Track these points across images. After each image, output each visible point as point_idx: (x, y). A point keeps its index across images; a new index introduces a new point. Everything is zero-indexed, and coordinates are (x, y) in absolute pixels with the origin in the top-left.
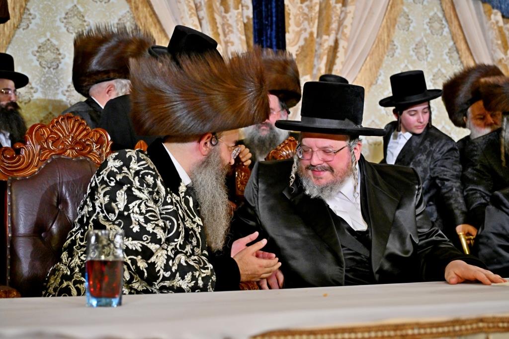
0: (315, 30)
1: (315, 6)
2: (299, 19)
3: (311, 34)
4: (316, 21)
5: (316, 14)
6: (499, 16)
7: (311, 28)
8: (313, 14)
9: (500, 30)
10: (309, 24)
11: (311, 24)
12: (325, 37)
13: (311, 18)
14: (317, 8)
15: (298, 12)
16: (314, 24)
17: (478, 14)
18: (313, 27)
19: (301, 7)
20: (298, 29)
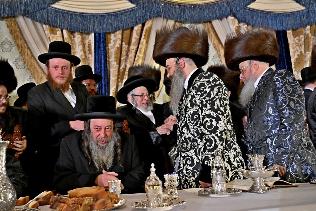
0: (303, 50)
1: (302, 39)
2: (294, 45)
3: (301, 52)
4: (303, 46)
5: (302, 42)
7: (300, 49)
8: (301, 43)
10: (299, 48)
11: (301, 48)
12: (307, 53)
13: (300, 45)
14: (303, 40)
15: (293, 42)
16: (302, 47)
18: (302, 48)
19: (294, 40)
20: (294, 50)
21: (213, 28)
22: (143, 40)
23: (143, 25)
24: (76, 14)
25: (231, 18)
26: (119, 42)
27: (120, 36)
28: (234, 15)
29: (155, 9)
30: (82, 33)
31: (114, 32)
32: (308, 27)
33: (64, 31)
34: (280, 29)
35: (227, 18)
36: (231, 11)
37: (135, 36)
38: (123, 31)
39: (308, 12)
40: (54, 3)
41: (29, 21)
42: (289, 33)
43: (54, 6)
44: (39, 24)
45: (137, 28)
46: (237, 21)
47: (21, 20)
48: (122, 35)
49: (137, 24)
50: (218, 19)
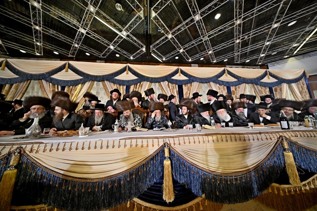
6: (218, 85)
9: (219, 87)
14: (187, 88)
15: (184, 88)
17: (215, 85)
18: (187, 90)
21: (161, 84)
22: (140, 88)
23: (140, 83)
24: (121, 80)
25: (166, 81)
26: (133, 88)
27: (133, 86)
28: (167, 81)
29: (144, 79)
30: (123, 85)
31: (132, 85)
32: (189, 84)
33: (118, 85)
34: (181, 84)
35: (165, 81)
36: (166, 79)
37: (138, 86)
38: (134, 85)
39: (189, 80)
40: (115, 77)
41: (108, 82)
42: (184, 86)
43: (115, 78)
44: (111, 83)
45: (138, 84)
46: (168, 82)
47: (106, 82)
48: (134, 86)
49: (138, 83)
50: (162, 81)
